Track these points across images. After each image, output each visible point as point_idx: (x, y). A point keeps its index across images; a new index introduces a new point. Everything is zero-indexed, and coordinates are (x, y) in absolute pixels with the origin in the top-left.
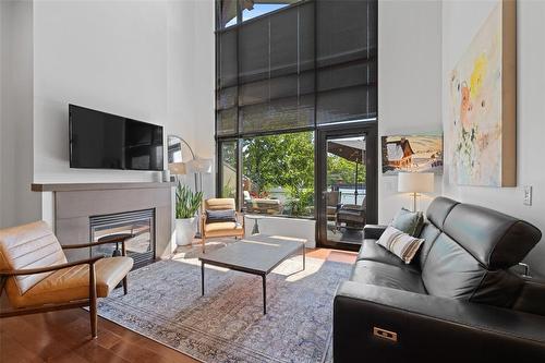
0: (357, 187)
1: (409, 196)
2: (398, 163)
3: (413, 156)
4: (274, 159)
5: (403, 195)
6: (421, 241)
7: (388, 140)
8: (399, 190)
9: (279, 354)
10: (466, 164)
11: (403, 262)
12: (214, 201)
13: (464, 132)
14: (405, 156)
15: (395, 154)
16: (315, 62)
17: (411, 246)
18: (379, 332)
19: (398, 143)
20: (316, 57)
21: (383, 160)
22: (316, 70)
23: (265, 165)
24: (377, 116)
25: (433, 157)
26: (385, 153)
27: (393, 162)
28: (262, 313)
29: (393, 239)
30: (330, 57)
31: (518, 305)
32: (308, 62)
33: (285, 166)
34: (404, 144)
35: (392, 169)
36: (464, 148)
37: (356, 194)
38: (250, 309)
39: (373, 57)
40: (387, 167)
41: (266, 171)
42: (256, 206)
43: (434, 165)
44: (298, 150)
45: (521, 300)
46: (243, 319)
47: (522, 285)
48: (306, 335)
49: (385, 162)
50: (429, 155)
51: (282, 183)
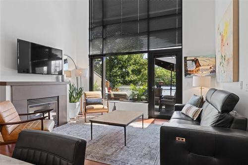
0: (171, 85)
1: (198, 89)
2: (193, 71)
3: (200, 68)
4: (121, 68)
5: (195, 88)
6: (201, 109)
7: (188, 59)
8: (193, 85)
9: (135, 159)
10: (223, 72)
11: (193, 119)
12: (88, 93)
13: (222, 57)
14: (196, 67)
15: (191, 66)
16: (148, 15)
17: (197, 112)
18: (179, 139)
19: (193, 60)
20: (148, 11)
21: (185, 70)
22: (149, 19)
23: (116, 72)
24: (182, 46)
25: (211, 68)
26: (186, 66)
27: (190, 71)
28: (124, 145)
29: (188, 109)
30: (157, 12)
31: (232, 126)
32: (144, 14)
33: (128, 73)
34: (196, 61)
35: (190, 74)
36: (222, 64)
37: (171, 89)
38: (118, 144)
39: (180, 13)
40: (188, 73)
41: (116, 76)
42: (113, 96)
43: (211, 72)
44: (136, 63)
45: (233, 124)
46: (115, 148)
47: (233, 119)
48: (146, 153)
49: (186, 71)
50: (209, 67)
51: (126, 83)
